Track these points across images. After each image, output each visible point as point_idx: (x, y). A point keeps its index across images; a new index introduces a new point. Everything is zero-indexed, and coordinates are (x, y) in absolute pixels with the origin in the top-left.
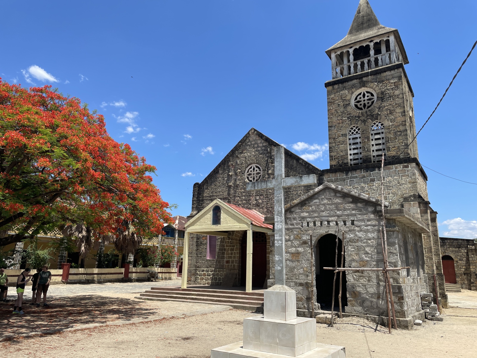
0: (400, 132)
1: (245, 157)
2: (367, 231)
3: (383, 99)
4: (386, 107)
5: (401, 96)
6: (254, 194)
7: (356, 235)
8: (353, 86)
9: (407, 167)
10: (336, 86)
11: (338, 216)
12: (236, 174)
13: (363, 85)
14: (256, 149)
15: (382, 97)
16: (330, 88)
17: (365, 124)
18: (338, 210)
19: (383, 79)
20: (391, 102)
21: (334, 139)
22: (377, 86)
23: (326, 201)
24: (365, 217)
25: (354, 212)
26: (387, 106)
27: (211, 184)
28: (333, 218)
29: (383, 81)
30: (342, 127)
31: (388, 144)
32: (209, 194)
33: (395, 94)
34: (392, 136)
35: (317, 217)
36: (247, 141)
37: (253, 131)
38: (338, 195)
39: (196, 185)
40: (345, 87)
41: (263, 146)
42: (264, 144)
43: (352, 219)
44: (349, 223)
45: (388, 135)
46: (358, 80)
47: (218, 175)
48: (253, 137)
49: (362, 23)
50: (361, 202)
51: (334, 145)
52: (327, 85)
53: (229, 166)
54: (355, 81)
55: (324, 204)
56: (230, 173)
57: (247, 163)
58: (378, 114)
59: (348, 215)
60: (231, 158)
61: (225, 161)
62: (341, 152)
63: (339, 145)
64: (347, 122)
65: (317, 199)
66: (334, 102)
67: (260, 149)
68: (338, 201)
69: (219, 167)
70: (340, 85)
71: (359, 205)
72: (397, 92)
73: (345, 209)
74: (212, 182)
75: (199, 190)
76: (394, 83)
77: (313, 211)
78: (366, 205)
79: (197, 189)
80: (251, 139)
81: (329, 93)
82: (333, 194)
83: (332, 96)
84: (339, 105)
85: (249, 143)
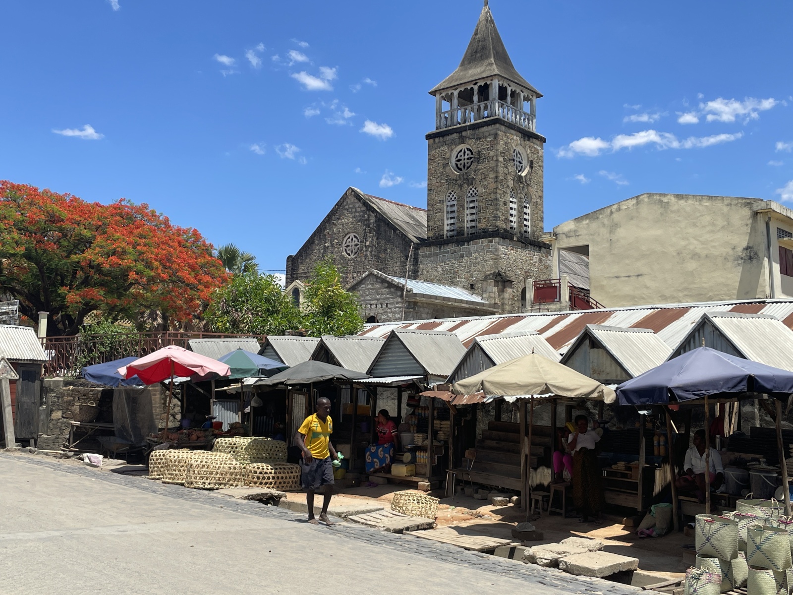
0: (491, 200)
1: (343, 224)
2: (395, 313)
3: (479, 161)
4: (481, 171)
5: (495, 158)
6: (352, 271)
7: (388, 316)
8: (453, 143)
9: (491, 242)
10: (437, 140)
11: (378, 300)
12: (332, 245)
13: (462, 140)
14: (354, 214)
15: (478, 158)
16: (432, 140)
17: (461, 189)
18: (378, 294)
19: (481, 135)
20: (486, 164)
21: (432, 205)
22: (475, 144)
23: (370, 286)
24: (395, 300)
25: (388, 296)
26: (482, 169)
27: (306, 258)
28: (373, 302)
29: (480, 138)
30: (440, 191)
31: (480, 215)
32: (303, 270)
33: (490, 155)
34: (484, 206)
35: (362, 301)
36: (345, 203)
37: (350, 191)
38: (379, 281)
39: (290, 258)
40: (445, 142)
41: (362, 211)
42: (363, 209)
43: (387, 302)
44: (384, 306)
45: (480, 204)
46: (458, 134)
47: (314, 247)
48: (351, 199)
49: (476, 52)
50: (393, 287)
51: (432, 213)
52: (429, 137)
53: (325, 235)
54: (455, 136)
55: (368, 289)
56: (326, 244)
57: (344, 232)
58: (473, 179)
59: (384, 299)
60: (327, 225)
61: (321, 229)
62: (438, 221)
63: (436, 213)
64: (445, 186)
65: (364, 284)
66: (434, 159)
67: (357, 214)
68: (377, 286)
69: (314, 236)
70: (441, 138)
71: (392, 290)
72: (492, 153)
73: (382, 294)
74: (307, 255)
75: (292, 265)
76: (490, 141)
77: (361, 296)
78: (396, 290)
79: (290, 263)
80: (349, 202)
81: (430, 148)
82: (375, 280)
83: (433, 152)
84: (439, 163)
85: (347, 207)
